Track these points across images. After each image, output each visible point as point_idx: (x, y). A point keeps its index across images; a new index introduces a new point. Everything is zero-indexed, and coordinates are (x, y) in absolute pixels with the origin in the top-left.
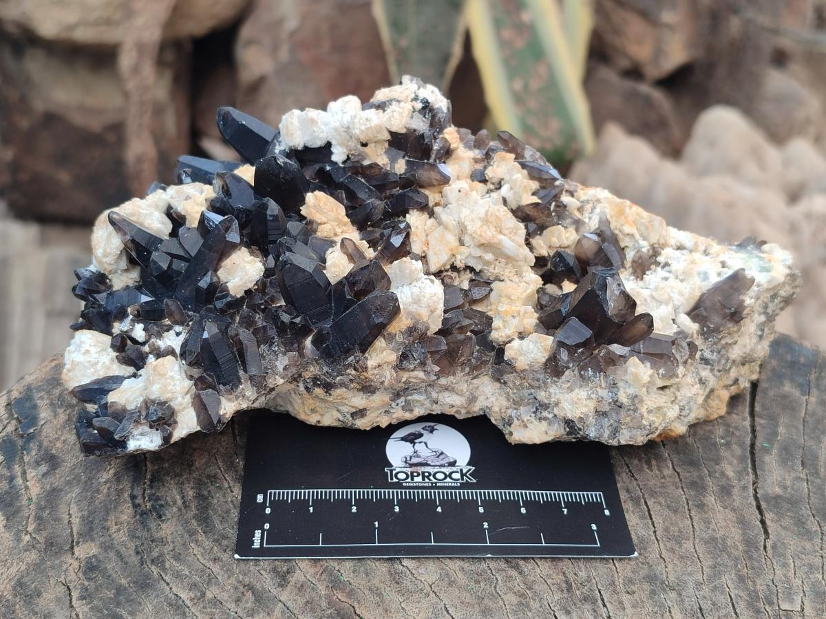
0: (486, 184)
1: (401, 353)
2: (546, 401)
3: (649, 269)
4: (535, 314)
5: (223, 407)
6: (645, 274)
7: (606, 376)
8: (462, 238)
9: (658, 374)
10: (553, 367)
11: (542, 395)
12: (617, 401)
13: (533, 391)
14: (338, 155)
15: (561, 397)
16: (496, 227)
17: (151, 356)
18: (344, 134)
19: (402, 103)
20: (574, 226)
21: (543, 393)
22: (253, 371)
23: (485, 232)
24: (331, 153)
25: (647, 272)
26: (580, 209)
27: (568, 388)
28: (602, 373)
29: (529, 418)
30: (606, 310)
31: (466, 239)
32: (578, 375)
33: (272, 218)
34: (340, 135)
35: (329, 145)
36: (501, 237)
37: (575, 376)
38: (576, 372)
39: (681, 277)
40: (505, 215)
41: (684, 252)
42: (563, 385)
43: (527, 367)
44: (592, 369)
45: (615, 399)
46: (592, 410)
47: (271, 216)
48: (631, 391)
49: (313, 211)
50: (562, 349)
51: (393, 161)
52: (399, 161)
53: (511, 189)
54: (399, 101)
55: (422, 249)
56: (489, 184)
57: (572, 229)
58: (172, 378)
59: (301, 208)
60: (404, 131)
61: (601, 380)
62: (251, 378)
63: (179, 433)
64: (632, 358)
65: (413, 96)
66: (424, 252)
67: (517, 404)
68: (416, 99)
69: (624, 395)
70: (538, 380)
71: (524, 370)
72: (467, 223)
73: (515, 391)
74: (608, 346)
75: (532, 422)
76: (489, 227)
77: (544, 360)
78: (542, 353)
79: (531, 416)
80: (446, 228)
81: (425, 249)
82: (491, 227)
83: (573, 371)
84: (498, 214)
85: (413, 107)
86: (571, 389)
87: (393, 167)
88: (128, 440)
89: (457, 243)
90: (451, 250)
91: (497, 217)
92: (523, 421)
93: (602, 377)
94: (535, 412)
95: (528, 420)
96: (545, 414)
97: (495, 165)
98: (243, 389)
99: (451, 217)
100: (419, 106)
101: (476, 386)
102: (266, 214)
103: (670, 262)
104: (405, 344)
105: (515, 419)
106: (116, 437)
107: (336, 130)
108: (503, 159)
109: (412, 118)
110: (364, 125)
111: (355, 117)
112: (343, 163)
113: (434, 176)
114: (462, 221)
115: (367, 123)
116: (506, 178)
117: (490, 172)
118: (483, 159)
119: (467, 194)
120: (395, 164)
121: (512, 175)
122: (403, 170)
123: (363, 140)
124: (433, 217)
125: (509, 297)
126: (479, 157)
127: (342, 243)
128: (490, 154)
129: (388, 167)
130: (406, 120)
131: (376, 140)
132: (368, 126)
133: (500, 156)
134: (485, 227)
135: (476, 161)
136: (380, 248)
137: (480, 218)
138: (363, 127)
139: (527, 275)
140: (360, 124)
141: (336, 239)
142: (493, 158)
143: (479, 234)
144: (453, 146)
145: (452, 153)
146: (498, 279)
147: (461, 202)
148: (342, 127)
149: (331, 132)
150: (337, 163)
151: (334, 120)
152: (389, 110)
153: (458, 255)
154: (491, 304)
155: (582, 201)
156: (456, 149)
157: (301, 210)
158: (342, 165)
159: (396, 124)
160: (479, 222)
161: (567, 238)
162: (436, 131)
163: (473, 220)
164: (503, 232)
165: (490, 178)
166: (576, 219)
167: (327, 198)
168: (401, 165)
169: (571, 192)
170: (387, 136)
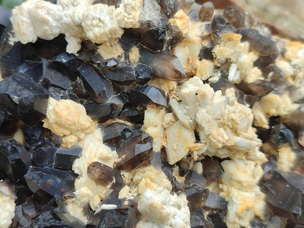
0: (212, 61)
8: (198, 131)
14: (73, 47)
16: (232, 129)
18: (76, 28)
20: (288, 93)
23: (222, 137)
24: (66, 43)
33: (14, 162)
34: (73, 29)
36: (237, 138)
40: (241, 116)
47: (13, 160)
49: (55, 126)
51: (127, 50)
52: (133, 49)
55: (161, 144)
56: (216, 62)
57: (286, 96)
59: (43, 121)
60: (138, 26)
66: (163, 146)
72: (204, 125)
76: (225, 129)
80: (183, 125)
81: (164, 144)
82: (228, 129)
87: (127, 57)
89: (194, 139)
90: (189, 147)
91: (233, 120)
97: (222, 44)
99: (188, 117)
102: (7, 160)
107: (68, 25)
108: (229, 40)
109: (143, 5)
110: (98, 26)
111: (87, 17)
112: (78, 52)
113: (169, 72)
114: (199, 121)
115: (100, 24)
116: (233, 59)
117: (216, 50)
118: (209, 35)
119: (204, 96)
120: (130, 53)
121: (238, 56)
122: (138, 60)
123: (98, 42)
124: (169, 110)
125: (239, 182)
126: (206, 33)
127: (89, 170)
128: (218, 34)
129: (123, 59)
130: (138, 12)
131: (110, 39)
132: (102, 31)
133: (227, 38)
134: (222, 130)
135: (203, 38)
136: (124, 156)
137: (216, 119)
138: (96, 30)
139: (253, 154)
140: (94, 26)
141: (80, 145)
142: (221, 38)
143: (216, 137)
144: (184, 32)
145: (184, 38)
146: (228, 159)
147: (197, 104)
148: (74, 23)
149: (63, 26)
150: (72, 54)
151: (65, 15)
152: (122, 5)
153: (195, 150)
154: (222, 183)
155: (294, 66)
156: (187, 33)
157: (43, 123)
158: (77, 55)
159: (129, 21)
160: (215, 123)
161: (284, 108)
162: (166, 14)
163: (209, 122)
164: (239, 132)
165: (218, 58)
166: (289, 85)
167: (68, 108)
168: (135, 54)
169: (283, 54)
170: (121, 33)
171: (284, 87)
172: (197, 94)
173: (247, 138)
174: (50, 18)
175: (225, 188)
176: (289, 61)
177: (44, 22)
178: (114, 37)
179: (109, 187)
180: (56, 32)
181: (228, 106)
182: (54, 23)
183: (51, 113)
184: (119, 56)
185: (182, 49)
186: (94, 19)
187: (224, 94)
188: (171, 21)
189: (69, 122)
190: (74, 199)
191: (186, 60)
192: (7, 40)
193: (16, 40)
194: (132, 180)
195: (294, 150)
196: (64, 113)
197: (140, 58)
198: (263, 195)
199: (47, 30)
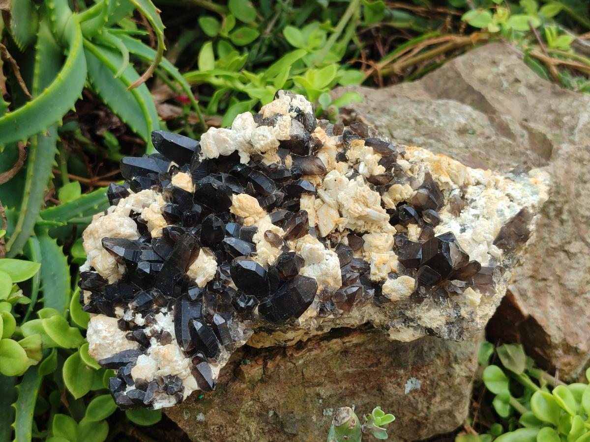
0: (347, 162)
1: (319, 309)
2: (412, 317)
3: (463, 208)
4: (396, 256)
5: (213, 373)
6: (460, 212)
7: (451, 300)
8: (340, 210)
9: (485, 296)
10: (416, 298)
11: (409, 313)
12: (460, 316)
13: (402, 310)
14: (244, 159)
15: (423, 315)
16: (363, 203)
17: (153, 338)
18: (247, 145)
19: (284, 116)
20: (409, 182)
21: (409, 312)
22: (227, 342)
23: (357, 209)
24: (239, 157)
25: (462, 211)
26: (411, 170)
27: (427, 309)
28: (448, 299)
29: (401, 326)
30: (451, 264)
31: (344, 213)
32: (433, 302)
35: (236, 152)
36: (368, 210)
37: (431, 301)
38: (431, 299)
39: (487, 216)
40: (369, 193)
41: (481, 186)
42: (423, 308)
43: (399, 299)
44: (442, 297)
45: (459, 315)
46: (444, 322)
47: (216, 227)
48: (469, 309)
49: (239, 210)
50: (421, 287)
51: (283, 158)
52: (287, 157)
53: (366, 165)
54: (281, 115)
55: (315, 222)
56: (349, 162)
57: (408, 185)
58: (176, 361)
59: (230, 208)
60: (289, 138)
61: (447, 303)
62: (226, 347)
63: (187, 393)
64: (468, 289)
65: (289, 107)
66: (316, 224)
67: (392, 318)
68: (291, 110)
69: (465, 312)
70: (406, 305)
71: (397, 301)
72: (344, 202)
73: (390, 311)
74: (452, 281)
75: (402, 329)
76: (359, 203)
77: (409, 294)
78: (408, 290)
79: (402, 325)
80: (329, 206)
81: (317, 222)
82: (361, 203)
83: (429, 298)
84: (364, 194)
85: (291, 116)
86: (428, 310)
87: (284, 163)
88: (154, 403)
89: (338, 216)
90: (335, 222)
91: (363, 196)
92: (397, 328)
93: (449, 301)
94: (404, 322)
95: (400, 328)
96: (412, 324)
97: (352, 149)
98: (222, 355)
99: (332, 199)
100: (295, 114)
101: (364, 311)
102: (213, 228)
103: (474, 199)
104: (320, 302)
105: (391, 327)
106: (145, 403)
107: (241, 143)
108: (357, 145)
109: (292, 125)
110: (263, 140)
111: (255, 134)
112: (248, 163)
113: (315, 169)
114: (340, 200)
115: (264, 138)
116: (361, 158)
117: (349, 154)
118: (342, 144)
119: (341, 181)
120: (285, 160)
121: (365, 156)
122: (291, 164)
123: (263, 151)
124: (318, 197)
125: (377, 247)
126: (339, 143)
127: (266, 235)
128: (348, 141)
129: (280, 165)
130: (289, 129)
131: (271, 148)
132: (266, 142)
133: (355, 143)
134: (357, 204)
135: (338, 146)
136: (288, 229)
137: (352, 197)
138: (262, 142)
139: (386, 227)
140: (260, 140)
141: (256, 225)
142: (350, 145)
143: (353, 209)
144: (323, 141)
145: (323, 146)
146: (367, 232)
147: (337, 188)
148: (245, 141)
149: (238, 144)
150: (244, 164)
151: (239, 136)
152: (277, 125)
153: (340, 223)
154: (364, 252)
155: (411, 163)
156: (325, 142)
157: (230, 210)
158: (247, 165)
159: (283, 135)
160: (351, 201)
161: (406, 193)
162: (308, 130)
163: (347, 200)
164: (369, 205)
165: (350, 158)
166: (409, 177)
167: (246, 198)
168: (289, 160)
169: (402, 155)
170: (278, 144)
171: (405, 179)
172: (336, 180)
173: (376, 210)
174: (228, 139)
175: (367, 254)
176: (408, 160)
177: (225, 141)
178: (274, 147)
179: (280, 248)
180: (233, 149)
181: (359, 188)
182: (232, 142)
183: (235, 201)
184: (277, 162)
185: (323, 154)
186: (259, 136)
187: (355, 180)
188: (312, 135)
189: (248, 206)
190: (257, 257)
191: (327, 161)
192: (198, 158)
193: (204, 158)
194: (296, 248)
195: (419, 226)
196: (245, 201)
197: (293, 163)
198: (397, 257)
199: (227, 147)
